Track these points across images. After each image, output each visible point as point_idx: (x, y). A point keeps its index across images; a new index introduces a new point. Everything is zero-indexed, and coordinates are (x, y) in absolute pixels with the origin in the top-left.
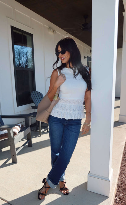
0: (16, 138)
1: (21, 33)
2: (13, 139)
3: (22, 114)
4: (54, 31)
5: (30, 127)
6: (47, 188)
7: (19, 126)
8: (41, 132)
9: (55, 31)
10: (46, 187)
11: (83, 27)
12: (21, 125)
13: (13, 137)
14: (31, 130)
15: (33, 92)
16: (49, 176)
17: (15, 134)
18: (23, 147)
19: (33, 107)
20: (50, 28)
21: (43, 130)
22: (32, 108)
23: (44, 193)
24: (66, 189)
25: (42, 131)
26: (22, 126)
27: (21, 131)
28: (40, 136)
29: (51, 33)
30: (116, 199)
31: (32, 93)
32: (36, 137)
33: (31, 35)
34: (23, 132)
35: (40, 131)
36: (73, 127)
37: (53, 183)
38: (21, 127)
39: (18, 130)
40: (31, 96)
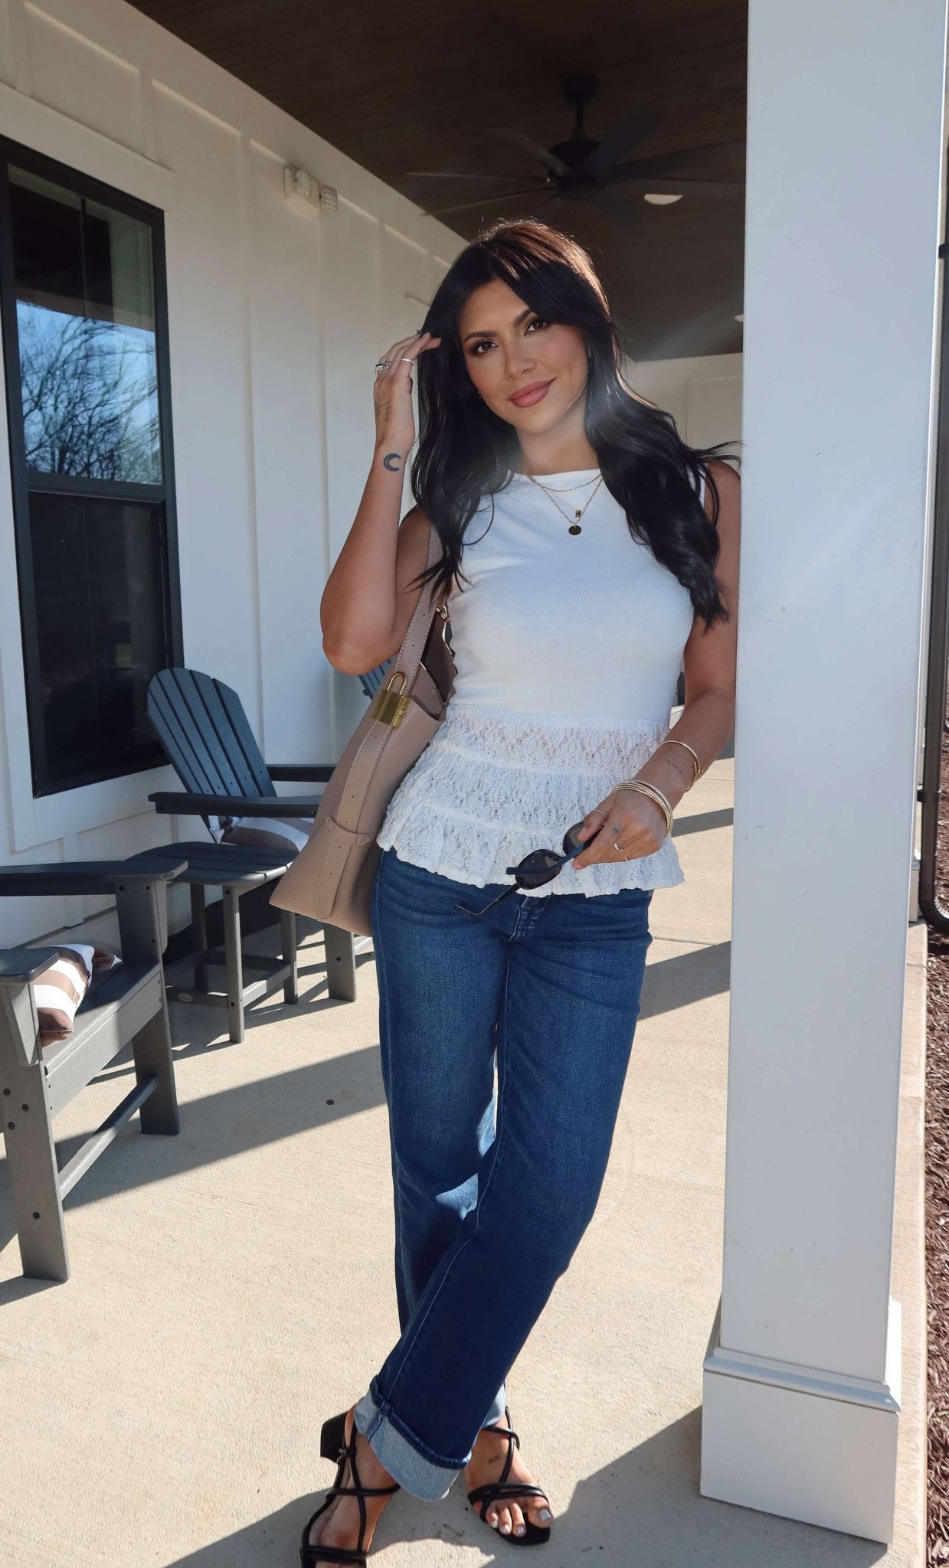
0: (56, 1060)
1: (68, 197)
2: (34, 1076)
3: (73, 855)
4: (323, 192)
5: (160, 967)
6: (369, 1501)
7: (77, 958)
8: (243, 1004)
9: (334, 192)
10: (359, 1492)
11: (560, 168)
12: (87, 953)
13: (38, 1055)
14: (171, 995)
15: (165, 674)
16: (380, 1387)
17: (50, 1027)
18: (107, 1137)
19: (166, 803)
20: (294, 168)
21: (259, 987)
22: (160, 809)
23: (353, 1545)
24: (524, 1493)
25: (250, 993)
26: (99, 958)
27: (92, 1001)
28: (235, 1040)
29: (300, 206)
30: (934, 1553)
31: (154, 685)
32: (199, 1047)
33: (152, 218)
34: (112, 1008)
35: (232, 1003)
36: (586, 958)
37: (424, 1454)
38: (89, 966)
39: (72, 993)
40: (153, 712)
